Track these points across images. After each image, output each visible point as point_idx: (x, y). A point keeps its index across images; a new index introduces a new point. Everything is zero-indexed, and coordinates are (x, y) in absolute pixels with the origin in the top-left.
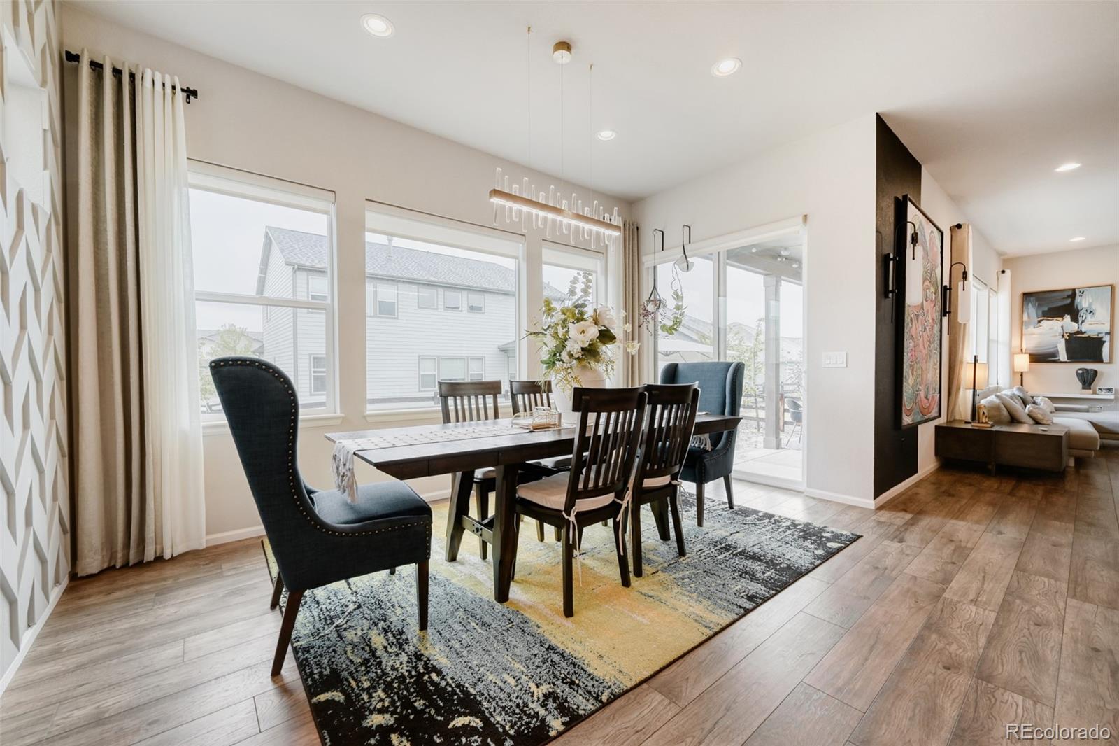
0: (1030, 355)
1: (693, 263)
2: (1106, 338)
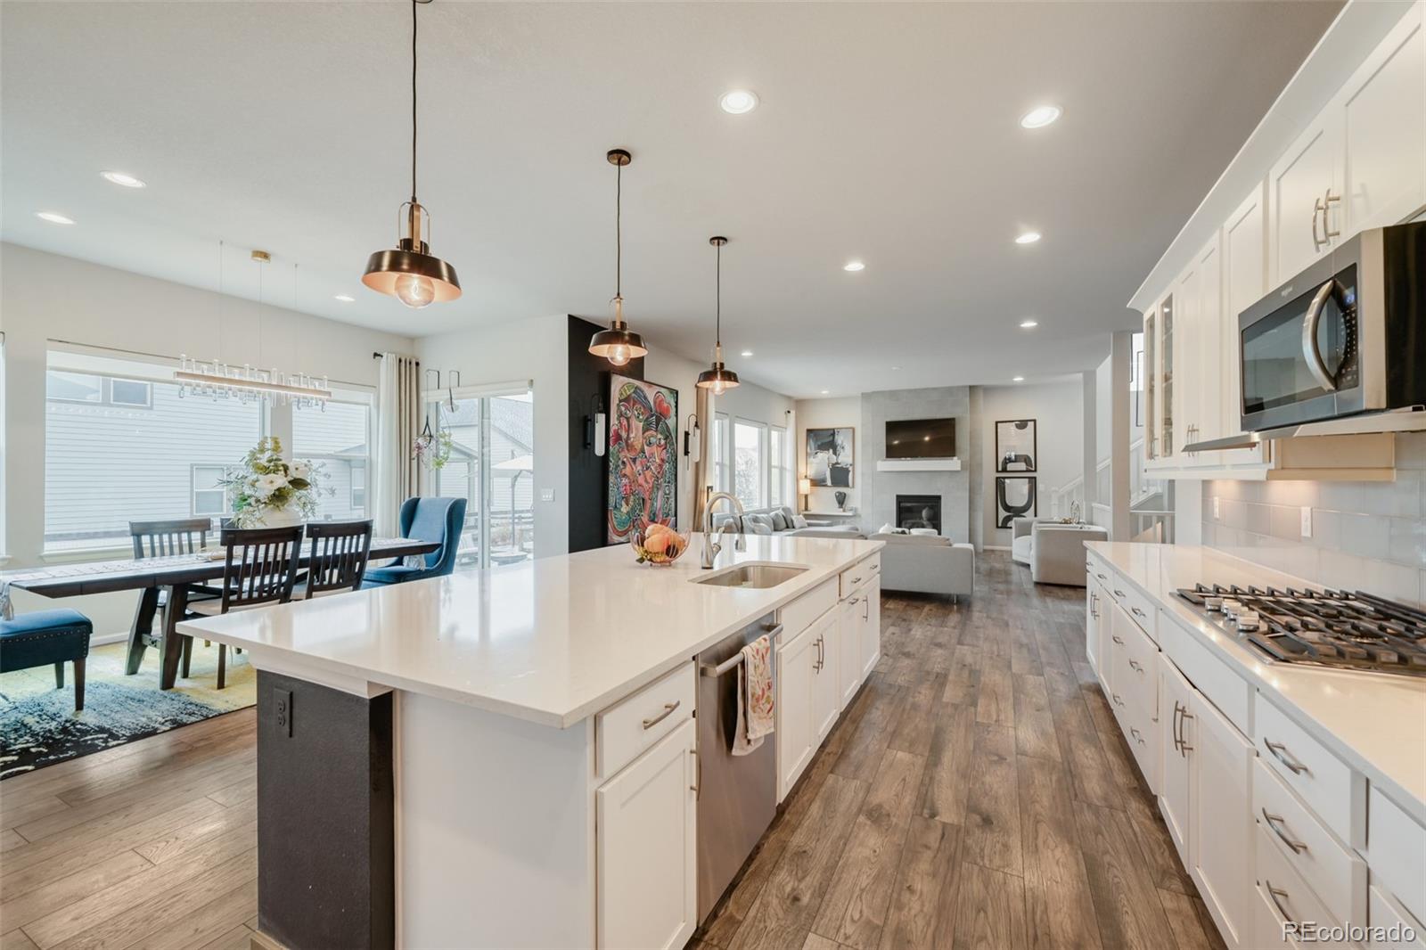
0: (812, 480)
1: (458, 406)
2: (851, 469)
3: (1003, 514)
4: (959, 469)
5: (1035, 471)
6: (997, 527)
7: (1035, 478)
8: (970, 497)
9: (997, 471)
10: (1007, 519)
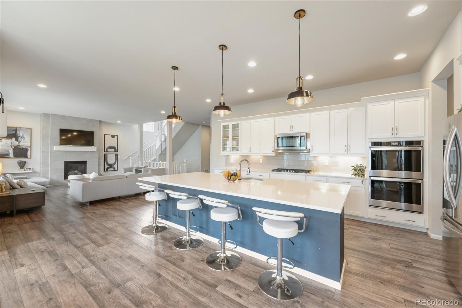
2: (29, 149)
3: (106, 166)
4: (96, 151)
5: (117, 152)
6: (104, 171)
7: (117, 154)
8: (99, 160)
9: (105, 152)
10: (108, 168)
